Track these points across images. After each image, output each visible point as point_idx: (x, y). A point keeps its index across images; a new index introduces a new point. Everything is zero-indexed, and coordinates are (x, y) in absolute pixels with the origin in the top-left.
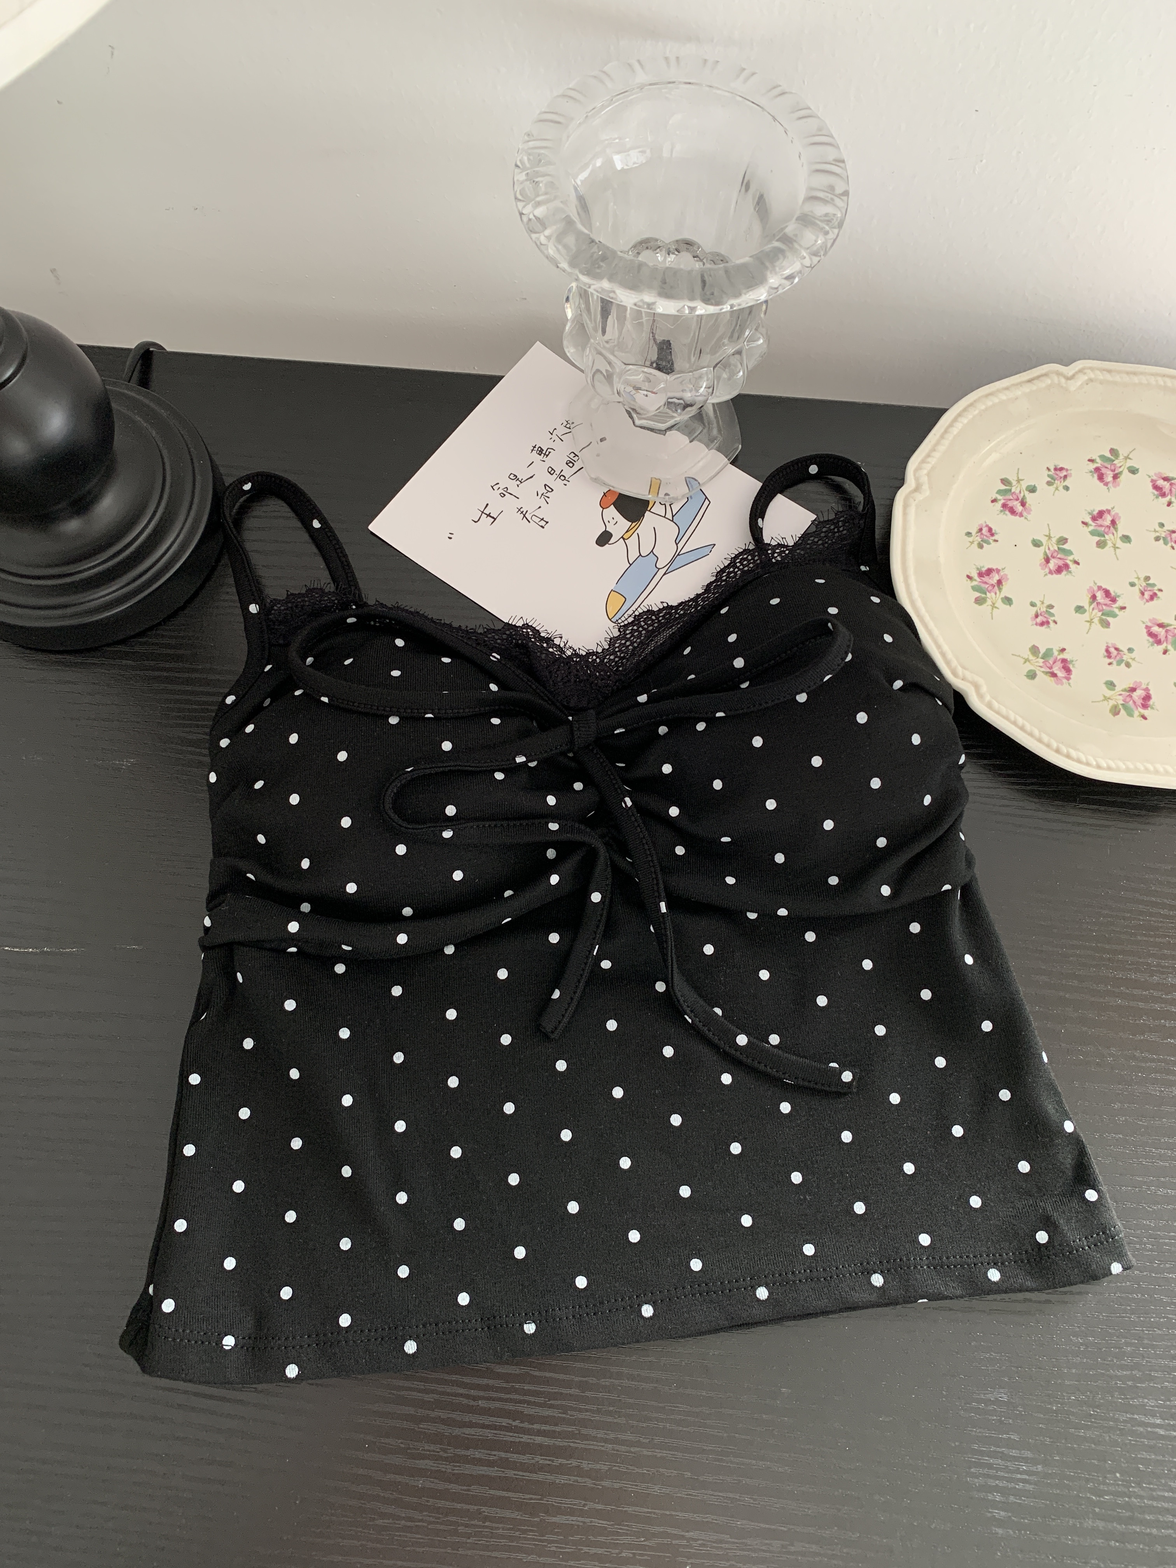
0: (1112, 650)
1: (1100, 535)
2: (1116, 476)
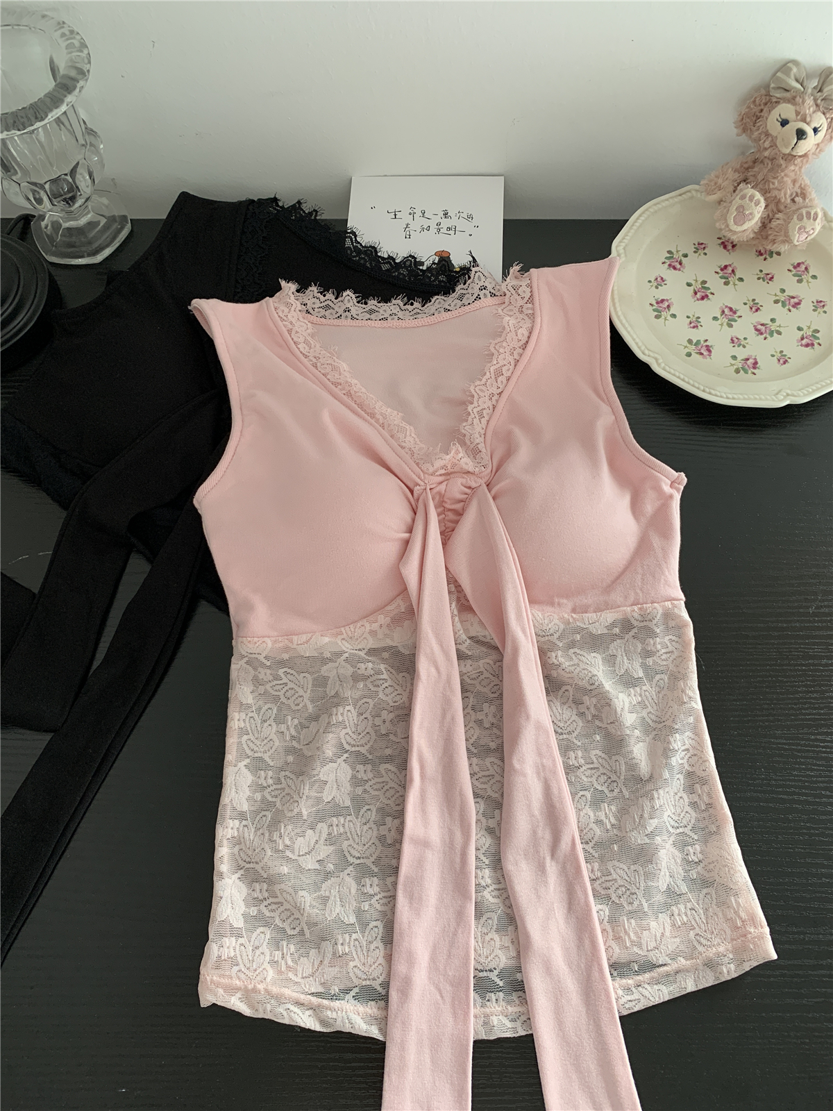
0: (735, 339)
1: (725, 278)
2: (734, 246)
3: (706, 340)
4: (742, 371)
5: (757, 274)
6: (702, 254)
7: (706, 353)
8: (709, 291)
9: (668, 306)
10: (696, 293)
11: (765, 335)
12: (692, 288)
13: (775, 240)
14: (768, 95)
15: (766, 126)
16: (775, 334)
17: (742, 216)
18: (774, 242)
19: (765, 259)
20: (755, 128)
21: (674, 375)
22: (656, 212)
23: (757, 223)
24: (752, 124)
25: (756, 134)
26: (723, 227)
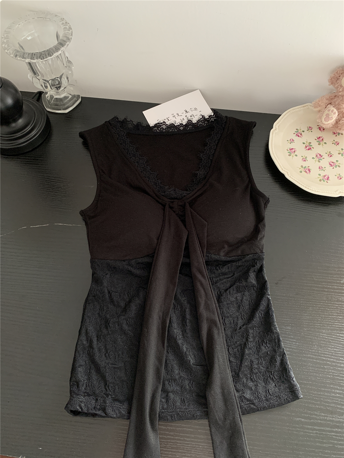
0: (320, 167)
1: (319, 142)
2: (324, 129)
3: (309, 167)
4: (322, 181)
5: (332, 142)
6: (310, 131)
7: (308, 172)
8: (312, 147)
9: (294, 151)
10: (306, 147)
11: (333, 167)
12: (305, 145)
14: (343, 70)
15: (341, 83)
16: (337, 167)
17: (328, 117)
18: (340, 129)
19: (336, 136)
20: (337, 83)
21: (294, 180)
22: (293, 113)
23: (334, 121)
24: (335, 81)
25: (337, 85)
26: (320, 121)
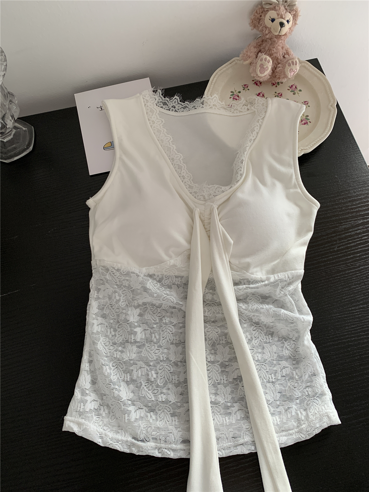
5: (275, 94)
6: (247, 90)
13: (279, 77)
14: (262, 8)
15: (265, 24)
17: (262, 68)
18: (279, 78)
19: (276, 87)
20: (259, 25)
22: (221, 74)
23: (270, 71)
24: (258, 23)
25: (261, 28)
26: (255, 76)
